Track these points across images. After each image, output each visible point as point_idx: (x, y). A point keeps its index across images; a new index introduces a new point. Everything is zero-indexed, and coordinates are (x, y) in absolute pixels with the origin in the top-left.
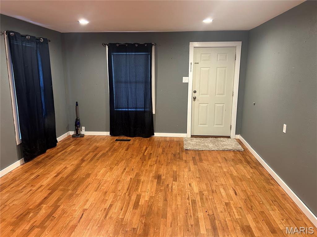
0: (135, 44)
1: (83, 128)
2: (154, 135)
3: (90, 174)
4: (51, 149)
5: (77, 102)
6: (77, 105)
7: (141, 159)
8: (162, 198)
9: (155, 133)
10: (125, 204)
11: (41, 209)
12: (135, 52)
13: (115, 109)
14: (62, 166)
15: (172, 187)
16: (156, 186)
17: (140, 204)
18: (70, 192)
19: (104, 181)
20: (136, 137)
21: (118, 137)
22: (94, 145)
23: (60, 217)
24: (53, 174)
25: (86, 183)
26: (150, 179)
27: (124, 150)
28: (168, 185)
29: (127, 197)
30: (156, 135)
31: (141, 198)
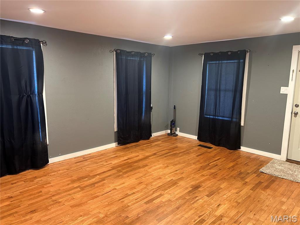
0: (228, 52)
1: (178, 129)
2: (240, 149)
3: (148, 165)
4: (144, 140)
5: (175, 106)
6: (175, 108)
7: (201, 167)
8: (178, 205)
9: (242, 147)
10: (144, 197)
11: (94, 178)
12: (227, 60)
13: (205, 115)
14: (137, 154)
15: (198, 200)
16: (186, 193)
17: (154, 201)
18: (121, 173)
19: (151, 174)
20: (221, 146)
21: (204, 143)
22: (176, 145)
23: (97, 187)
24: (126, 158)
25: (137, 171)
26: (187, 186)
27: (196, 155)
28: (196, 197)
29: (151, 192)
30: (243, 149)
31: (160, 198)
